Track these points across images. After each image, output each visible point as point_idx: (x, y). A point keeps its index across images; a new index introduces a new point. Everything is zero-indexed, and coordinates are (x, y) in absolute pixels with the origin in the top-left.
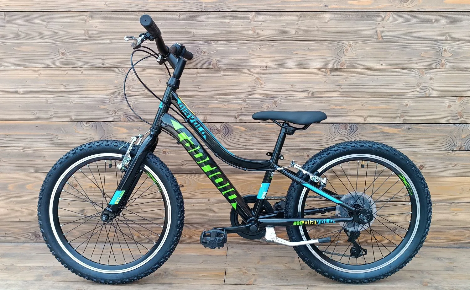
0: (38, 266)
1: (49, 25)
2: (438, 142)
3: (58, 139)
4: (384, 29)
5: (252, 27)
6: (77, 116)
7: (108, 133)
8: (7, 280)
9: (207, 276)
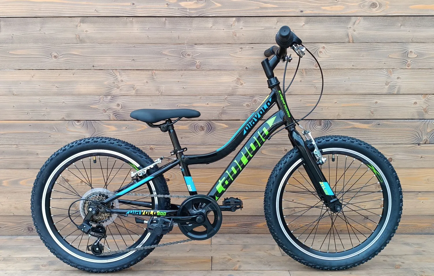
0: (34, 257)
1: (42, 30)
2: (406, 136)
3: (51, 137)
4: (355, 33)
5: (233, 31)
6: (68, 115)
7: (98, 131)
8: (6, 270)
9: (194, 263)
